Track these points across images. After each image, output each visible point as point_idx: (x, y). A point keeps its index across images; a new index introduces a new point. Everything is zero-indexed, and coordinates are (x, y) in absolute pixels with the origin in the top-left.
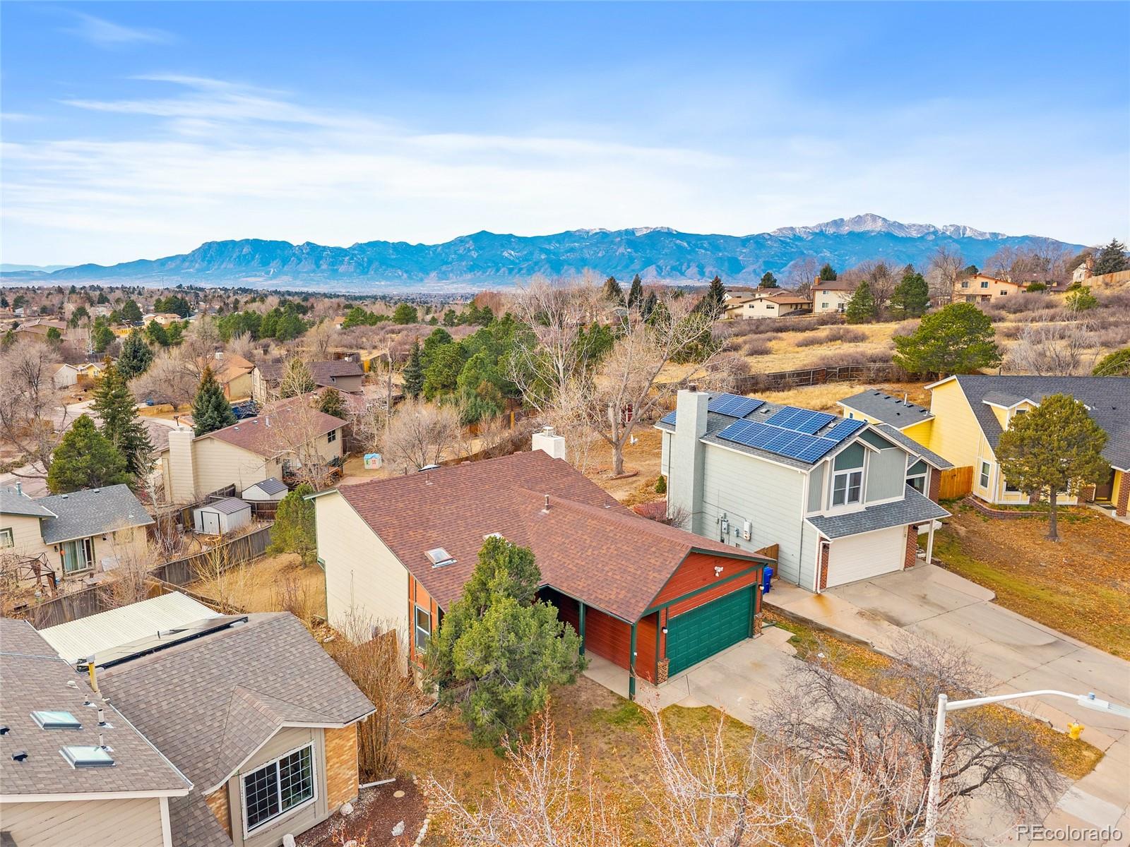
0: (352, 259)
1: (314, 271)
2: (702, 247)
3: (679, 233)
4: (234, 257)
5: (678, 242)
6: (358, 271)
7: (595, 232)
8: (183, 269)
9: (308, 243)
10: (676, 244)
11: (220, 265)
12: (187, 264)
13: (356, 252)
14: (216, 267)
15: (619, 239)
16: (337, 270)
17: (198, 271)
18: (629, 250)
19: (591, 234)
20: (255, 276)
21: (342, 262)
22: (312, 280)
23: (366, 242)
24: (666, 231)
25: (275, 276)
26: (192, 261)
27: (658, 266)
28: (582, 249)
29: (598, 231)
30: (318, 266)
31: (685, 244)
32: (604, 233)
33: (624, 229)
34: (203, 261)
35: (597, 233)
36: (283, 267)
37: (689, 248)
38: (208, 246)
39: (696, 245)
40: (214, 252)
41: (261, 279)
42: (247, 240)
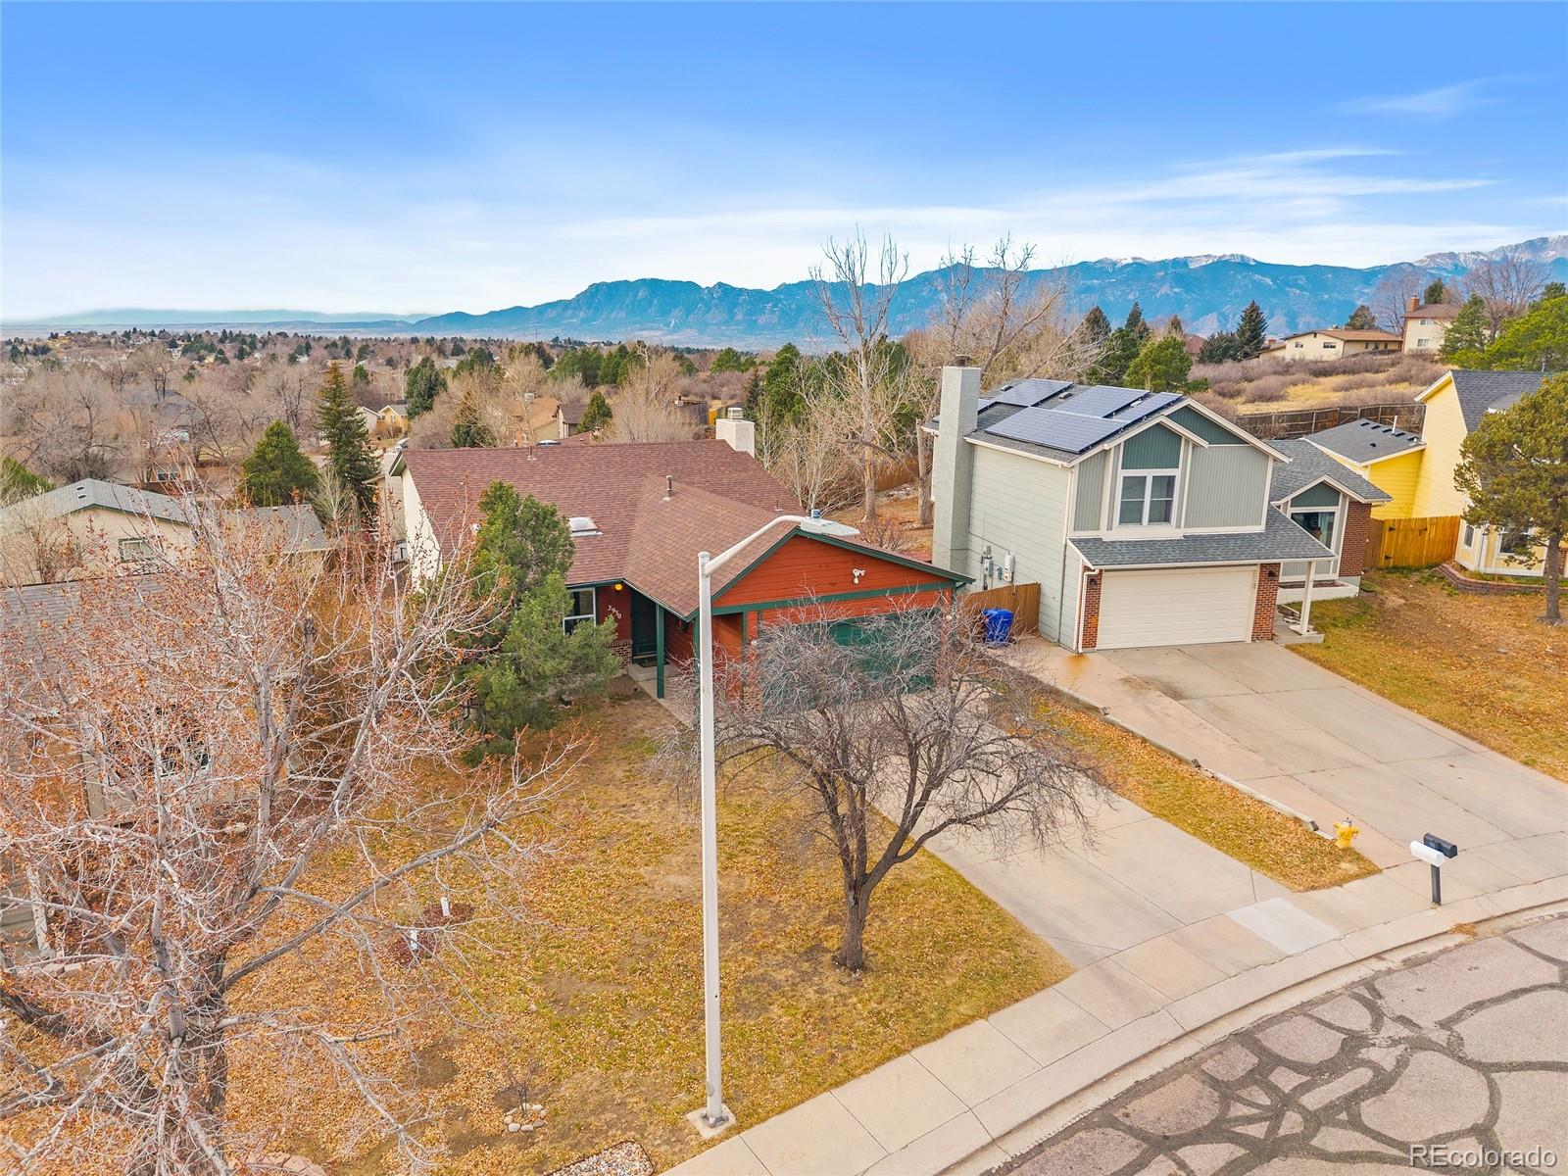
0: (776, 306)
1: (725, 323)
2: (1296, 285)
3: (1259, 264)
4: (627, 302)
5: (1257, 277)
6: (783, 322)
7: (1124, 262)
8: (565, 319)
9: (720, 285)
10: (1254, 282)
11: (610, 313)
12: (570, 312)
13: (782, 297)
14: (604, 316)
15: (1162, 273)
16: (756, 321)
17: (583, 321)
18: (1176, 290)
19: (1118, 266)
20: (652, 329)
21: (762, 311)
22: (723, 335)
23: (796, 282)
24: (1239, 260)
25: (676, 329)
26: (575, 309)
27: (1223, 314)
28: (1102, 289)
29: (1130, 261)
30: (732, 316)
31: (1269, 281)
32: (1140, 264)
33: (1171, 258)
34: (589, 308)
35: (1127, 265)
36: (687, 317)
37: (1274, 287)
38: (596, 289)
39: (1286, 283)
40: (603, 296)
41: (658, 333)
42: (643, 281)
